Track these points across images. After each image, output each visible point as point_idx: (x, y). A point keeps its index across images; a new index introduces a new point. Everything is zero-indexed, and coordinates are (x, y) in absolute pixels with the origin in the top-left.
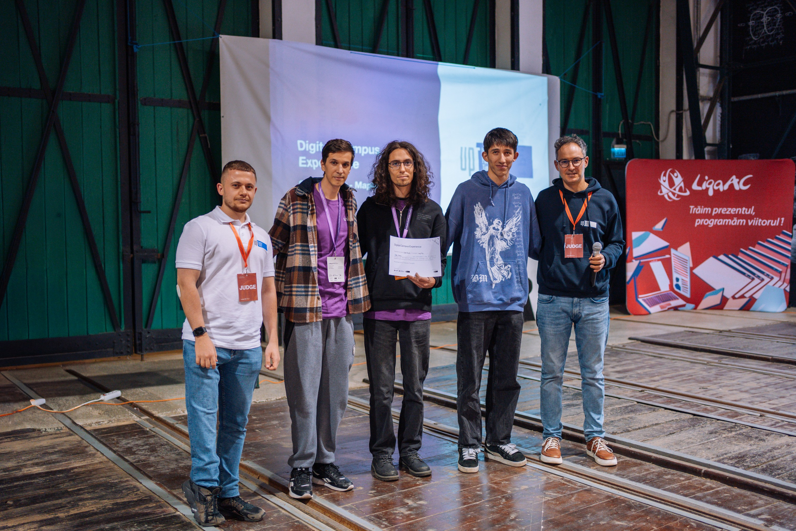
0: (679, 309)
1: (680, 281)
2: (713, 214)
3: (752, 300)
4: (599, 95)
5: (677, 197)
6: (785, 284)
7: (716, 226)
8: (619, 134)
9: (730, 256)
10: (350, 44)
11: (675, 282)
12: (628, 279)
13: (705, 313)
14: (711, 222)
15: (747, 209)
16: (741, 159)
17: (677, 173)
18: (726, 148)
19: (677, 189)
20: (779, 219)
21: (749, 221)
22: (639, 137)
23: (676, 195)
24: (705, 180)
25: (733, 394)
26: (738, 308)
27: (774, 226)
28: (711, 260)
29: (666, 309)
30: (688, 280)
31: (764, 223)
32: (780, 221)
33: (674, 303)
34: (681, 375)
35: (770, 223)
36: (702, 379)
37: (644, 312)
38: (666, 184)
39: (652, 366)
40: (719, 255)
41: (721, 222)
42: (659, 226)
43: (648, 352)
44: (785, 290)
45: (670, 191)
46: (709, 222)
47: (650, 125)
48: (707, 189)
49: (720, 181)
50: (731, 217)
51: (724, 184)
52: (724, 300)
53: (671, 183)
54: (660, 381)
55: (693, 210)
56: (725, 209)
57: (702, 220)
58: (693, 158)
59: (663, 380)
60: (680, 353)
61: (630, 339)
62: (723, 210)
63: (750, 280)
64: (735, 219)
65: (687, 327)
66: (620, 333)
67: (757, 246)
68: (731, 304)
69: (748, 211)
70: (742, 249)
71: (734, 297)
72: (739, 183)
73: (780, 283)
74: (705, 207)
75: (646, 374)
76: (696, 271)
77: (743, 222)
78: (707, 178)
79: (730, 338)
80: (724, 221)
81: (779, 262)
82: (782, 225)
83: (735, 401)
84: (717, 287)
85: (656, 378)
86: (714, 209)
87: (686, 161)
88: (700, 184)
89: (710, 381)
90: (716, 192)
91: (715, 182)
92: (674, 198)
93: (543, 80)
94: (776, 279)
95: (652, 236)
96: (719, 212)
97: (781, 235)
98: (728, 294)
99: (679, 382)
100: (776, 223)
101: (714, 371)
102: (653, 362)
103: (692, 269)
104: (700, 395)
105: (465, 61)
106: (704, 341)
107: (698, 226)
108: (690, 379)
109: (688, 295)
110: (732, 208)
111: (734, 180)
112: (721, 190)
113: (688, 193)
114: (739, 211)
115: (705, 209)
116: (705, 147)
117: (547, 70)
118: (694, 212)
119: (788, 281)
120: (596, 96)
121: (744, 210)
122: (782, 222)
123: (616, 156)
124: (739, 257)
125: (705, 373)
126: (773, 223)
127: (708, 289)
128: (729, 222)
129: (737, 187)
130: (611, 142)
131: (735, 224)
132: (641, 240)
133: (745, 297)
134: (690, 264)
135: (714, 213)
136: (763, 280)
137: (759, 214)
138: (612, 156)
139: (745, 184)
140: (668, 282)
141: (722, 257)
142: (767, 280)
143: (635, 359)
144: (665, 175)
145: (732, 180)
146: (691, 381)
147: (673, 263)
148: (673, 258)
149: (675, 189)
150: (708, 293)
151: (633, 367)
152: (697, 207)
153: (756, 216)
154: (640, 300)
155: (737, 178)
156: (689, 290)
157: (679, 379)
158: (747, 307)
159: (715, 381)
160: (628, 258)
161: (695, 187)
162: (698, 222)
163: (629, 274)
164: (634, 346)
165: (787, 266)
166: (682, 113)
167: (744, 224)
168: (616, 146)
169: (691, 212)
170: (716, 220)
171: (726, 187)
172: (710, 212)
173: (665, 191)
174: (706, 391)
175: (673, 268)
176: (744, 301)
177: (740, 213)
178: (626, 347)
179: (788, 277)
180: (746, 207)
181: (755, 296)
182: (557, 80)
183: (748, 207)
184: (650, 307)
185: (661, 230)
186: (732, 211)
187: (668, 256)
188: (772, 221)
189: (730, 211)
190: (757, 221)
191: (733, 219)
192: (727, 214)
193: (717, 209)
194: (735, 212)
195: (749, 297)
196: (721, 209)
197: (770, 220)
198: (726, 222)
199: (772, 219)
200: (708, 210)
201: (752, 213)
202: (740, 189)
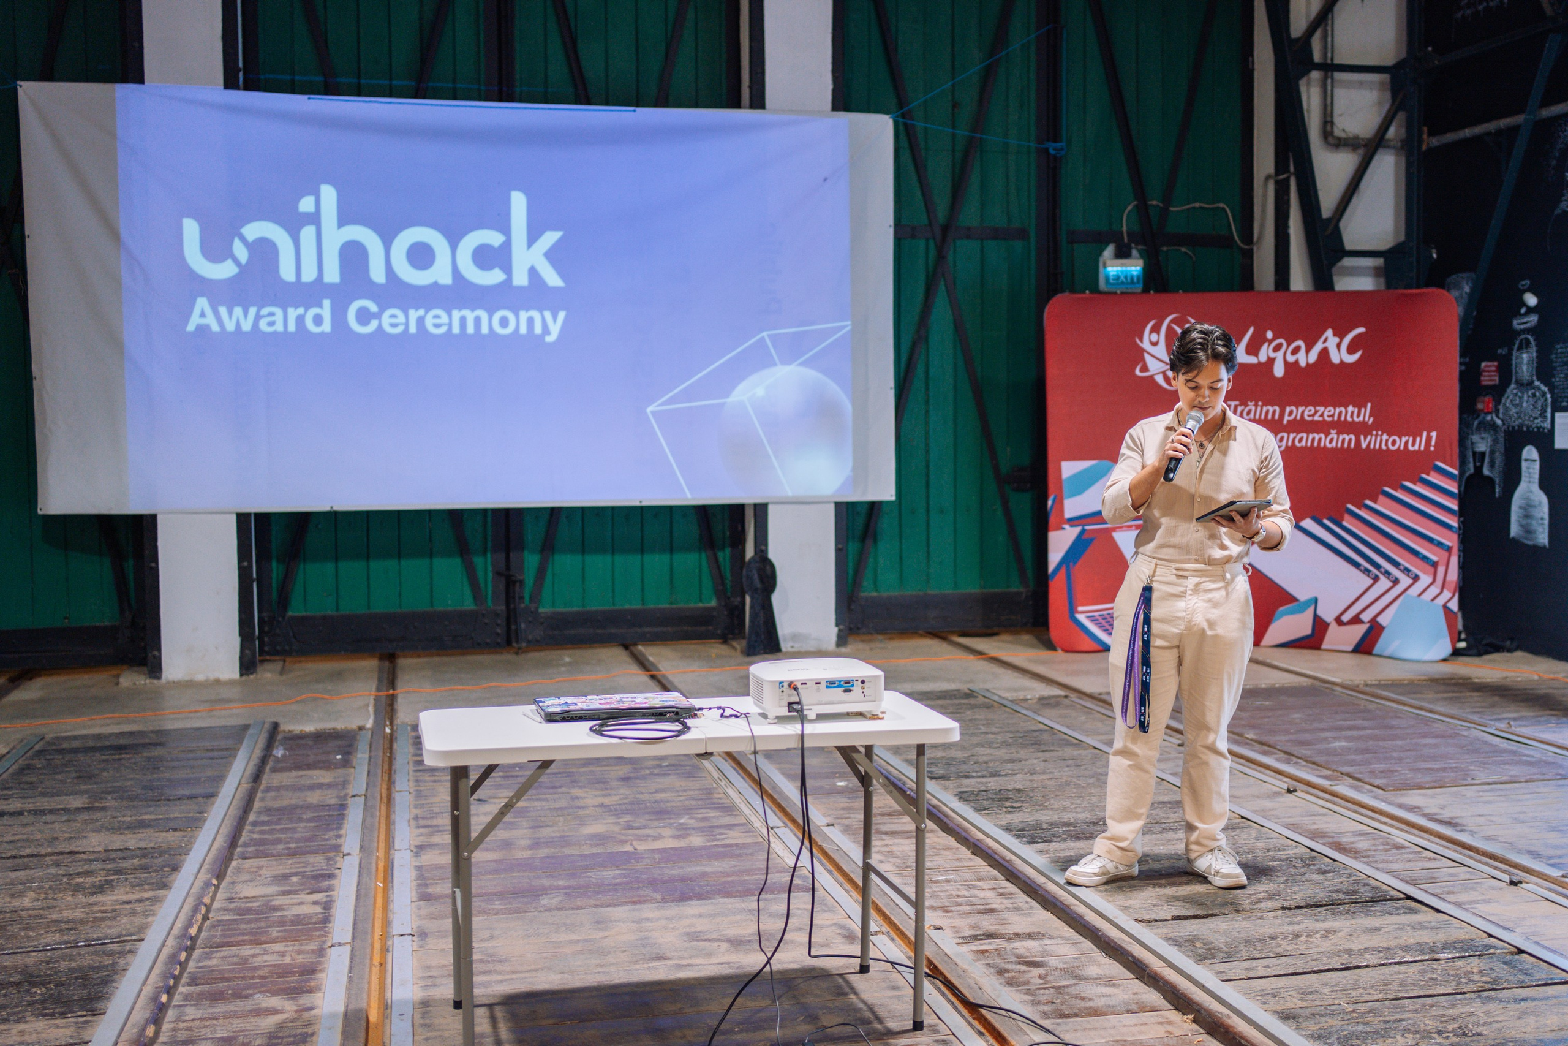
2: (1285, 422)
3: (1375, 631)
4: (1053, 148)
6: (1447, 594)
8: (1121, 234)
9: (1326, 521)
12: (1051, 568)
20: (1425, 434)
21: (1362, 437)
22: (1185, 240)
24: (1265, 340)
26: (1350, 648)
27: (1415, 452)
31: (1394, 443)
32: (1429, 438)
35: (1407, 443)
38: (1160, 351)
41: (1303, 440)
44: (1447, 608)
47: (1223, 211)
48: (1271, 361)
49: (1300, 343)
50: (1322, 427)
51: (1308, 351)
52: (1320, 627)
56: (1312, 409)
62: (1307, 412)
63: (1369, 581)
64: (1333, 434)
67: (1381, 498)
68: (1334, 637)
69: (1358, 416)
70: (1350, 506)
71: (1339, 621)
72: (1339, 346)
73: (1434, 590)
74: (1265, 404)
77: (1349, 439)
78: (1269, 335)
80: (1311, 436)
81: (1430, 540)
82: (1432, 448)
84: (1302, 596)
86: (1288, 409)
88: (1253, 349)
90: (1291, 368)
91: (1289, 345)
96: (1299, 417)
97: (1432, 473)
98: (1328, 614)
100: (1420, 444)
110: (1325, 407)
111: (1330, 339)
112: (1303, 364)
114: (1340, 413)
115: (1265, 409)
119: (1454, 586)
120: (1045, 151)
121: (1350, 414)
122: (1434, 442)
124: (1345, 523)
126: (1414, 444)
127: (1286, 598)
128: (1320, 440)
129: (1335, 358)
130: (1099, 255)
131: (1334, 444)
132: (1090, 479)
133: (1361, 622)
135: (1286, 418)
136: (1396, 582)
137: (1383, 423)
138: (1100, 286)
139: (1351, 350)
141: (1307, 524)
142: (1405, 581)
145: (1325, 341)
150: (1281, 609)
152: (1246, 405)
153: (1376, 426)
154: (1082, 617)
155: (1335, 335)
160: (1052, 520)
163: (1055, 555)
165: (1449, 549)
167: (1352, 445)
168: (1112, 262)
170: (1292, 436)
172: (1277, 417)
173: (1155, 366)
176: (1360, 630)
177: (1343, 418)
179: (1453, 575)
180: (1354, 406)
181: (1382, 620)
182: (879, 122)
183: (1360, 405)
186: (1327, 413)
188: (1411, 439)
189: (1322, 415)
190: (1379, 438)
191: (1330, 434)
192: (1318, 422)
193: (1294, 408)
194: (1333, 416)
195: (1369, 622)
196: (1303, 408)
197: (1407, 438)
198: (1313, 439)
199: (1409, 436)
200: (1274, 412)
201: (1367, 419)
202: (1342, 362)
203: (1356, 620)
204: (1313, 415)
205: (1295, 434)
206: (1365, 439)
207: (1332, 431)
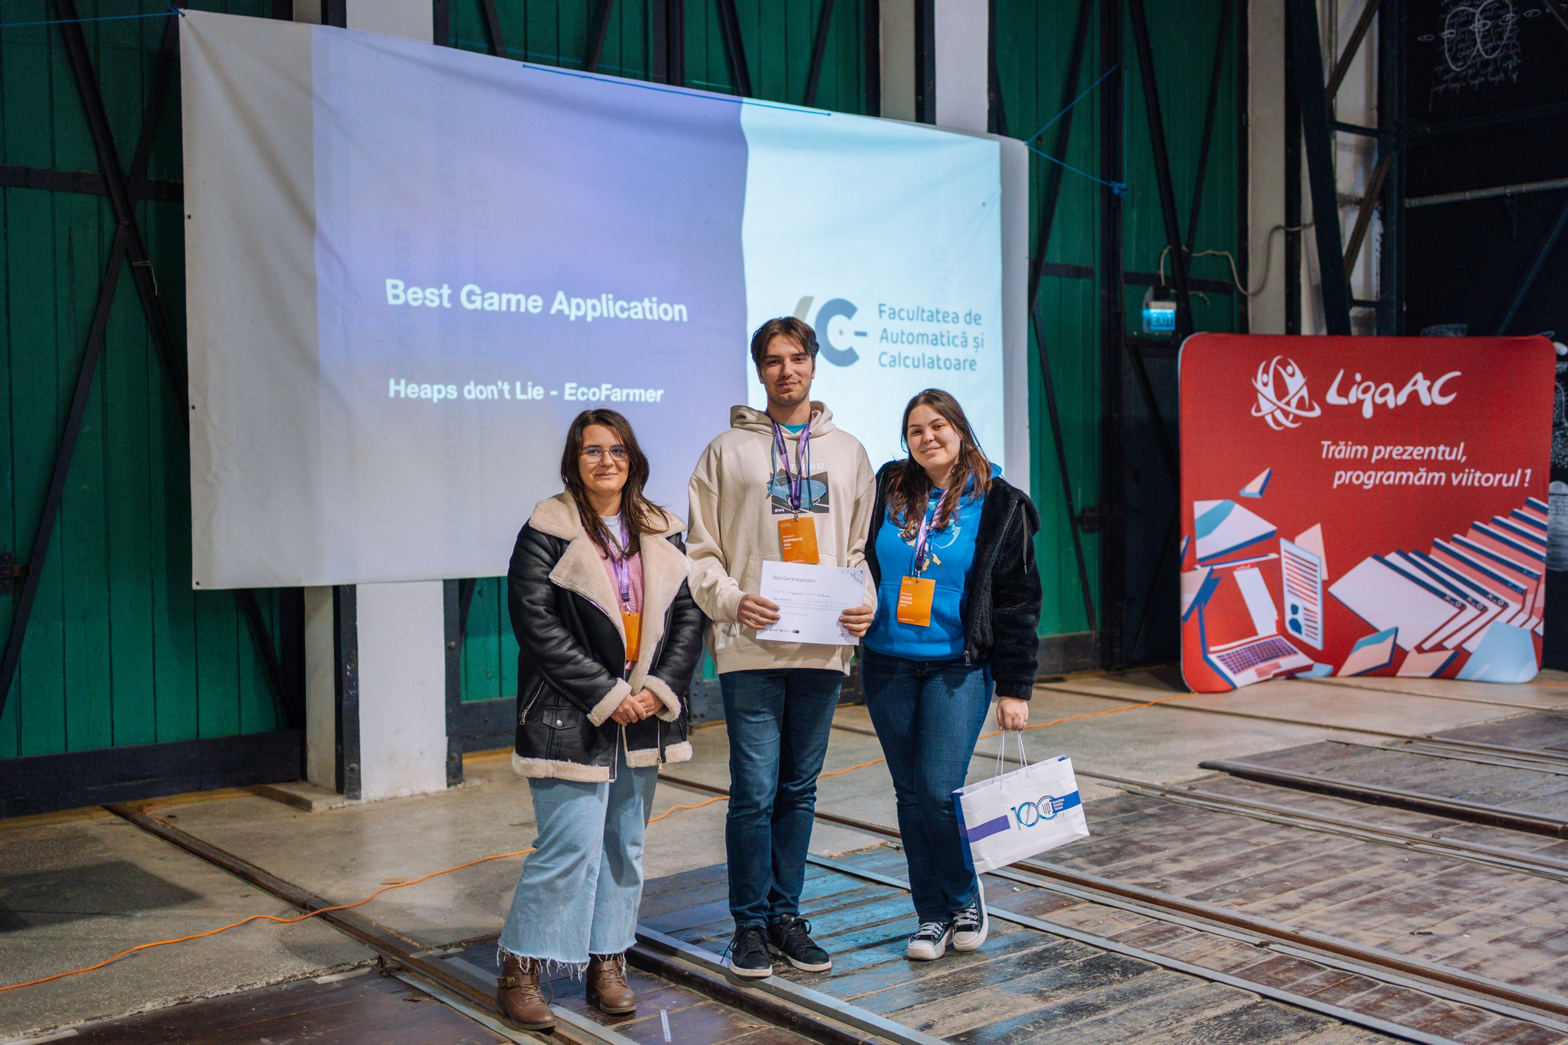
0: (1299, 675)
1: (1301, 611)
2: (1373, 461)
3: (1460, 656)
4: (1116, 188)
5: (1292, 422)
7: (1379, 487)
8: (1159, 276)
9: (1411, 555)
10: (526, 49)
11: (1289, 616)
12: (1185, 609)
13: (1358, 687)
14: (1369, 478)
15: (1448, 450)
16: (1426, 335)
17: (1293, 367)
18: (1394, 311)
19: (1294, 402)
20: (1519, 471)
21: (1453, 475)
22: (1204, 285)
23: (1291, 417)
24: (1354, 382)
25: (1504, 956)
26: (1429, 674)
27: (1508, 488)
28: (1370, 564)
29: (1270, 676)
30: (1318, 609)
31: (1487, 480)
32: (1523, 476)
33: (1287, 663)
34: (1352, 885)
35: (1501, 480)
36: (1409, 900)
37: (1221, 685)
38: (1269, 391)
39: (1271, 856)
40: (1388, 553)
41: (1392, 478)
42: (1253, 488)
43: (1254, 808)
44: (1533, 632)
45: (1279, 408)
46: (1364, 478)
47: (1227, 258)
48: (1360, 403)
49: (1389, 385)
50: (1412, 465)
51: (1396, 393)
52: (1398, 655)
53: (1281, 390)
54: (1304, 908)
55: (1330, 449)
56: (1401, 449)
57: (1349, 474)
58: (1324, 332)
59: (1312, 905)
60: (1330, 809)
61: (1203, 766)
62: (1396, 452)
63: (1456, 610)
64: (1422, 472)
65: (1328, 727)
66: (1177, 746)
67: (1471, 532)
68: (1414, 665)
69: (1450, 455)
70: (1437, 540)
71: (1419, 649)
72: (1430, 389)
73: (1523, 617)
74: (1355, 444)
75: (1264, 884)
76: (1335, 589)
77: (1439, 477)
78: (1358, 377)
79: (1440, 764)
80: (1399, 474)
81: (1521, 570)
82: (1526, 485)
83: (1519, 981)
84: (1382, 624)
85: (1291, 897)
86: (1376, 449)
87: (1307, 337)
88: (1343, 392)
89: (1432, 906)
90: (1379, 409)
91: (1377, 387)
92: (1288, 424)
93: (993, 146)
94: (1514, 607)
95: (1238, 510)
96: (1387, 456)
97: (1525, 508)
98: (1407, 642)
99: (1352, 909)
100: (1514, 481)
101: (1431, 871)
102: (1271, 841)
103: (1326, 584)
104: (1418, 960)
105: (809, 98)
106: (1380, 773)
107: (1338, 486)
108: (1376, 901)
109: (1318, 644)
110: (1415, 446)
111: (1419, 383)
112: (1391, 405)
113: (1317, 412)
114: (1430, 452)
115: (1354, 449)
116: (1351, 308)
117: (998, 124)
118: (1330, 456)
119: (1541, 612)
120: (1110, 189)
121: (1441, 452)
122: (1527, 479)
123: (1153, 328)
124: (1431, 556)
125: (1410, 880)
126: (1508, 481)
127: (1363, 629)
128: (1408, 477)
129: (1426, 400)
130: (1143, 296)
131: (1423, 482)
132: (1215, 520)
133: (1445, 649)
134: (1323, 574)
135: (1375, 457)
136: (1484, 610)
137: (1475, 462)
138: (1145, 328)
139: (1443, 392)
140: (1274, 615)
141: (1393, 558)
142: (1493, 609)
143: (1224, 831)
144: (1266, 371)
145: (1415, 383)
146: (1382, 906)
147: (1285, 572)
148: (1284, 560)
149: (1288, 403)
150: (1361, 640)
151: (1223, 857)
152: (1338, 445)
153: (1469, 464)
154: (1213, 658)
155: (1425, 378)
156: (1320, 632)
157: (1349, 898)
158: (1449, 671)
159: (1444, 908)
160: (1186, 561)
161: (1333, 397)
162: (1340, 477)
163: (1188, 598)
164: (1216, 787)
165: (1538, 578)
166: (1299, 232)
167: (1443, 483)
168: (1153, 304)
169: (1324, 456)
170: (1380, 474)
171: (1402, 398)
172: (1365, 456)
173: (1266, 407)
174: (1430, 943)
175: (1285, 582)
176: (1442, 657)
177: (1433, 457)
178: (1197, 792)
179: (1540, 603)
180: (1445, 446)
181: (1468, 646)
182: (1021, 149)
183: (1452, 444)
184: (1235, 673)
185: (1259, 496)
186: (1416, 452)
187: (1273, 556)
188: (1505, 476)
189: (1411, 454)
190: (1471, 476)
191: (1418, 471)
192: (1406, 461)
193: (1382, 448)
194: (1422, 455)
195: (1455, 648)
196: (1391, 447)
197: (1501, 475)
198: (1401, 477)
199: (1504, 473)
200: (1363, 451)
201: (1459, 458)
202: (1433, 403)
203: (1439, 647)
204: (1402, 454)
205: (1382, 473)
206: (1457, 477)
207: (1421, 469)
